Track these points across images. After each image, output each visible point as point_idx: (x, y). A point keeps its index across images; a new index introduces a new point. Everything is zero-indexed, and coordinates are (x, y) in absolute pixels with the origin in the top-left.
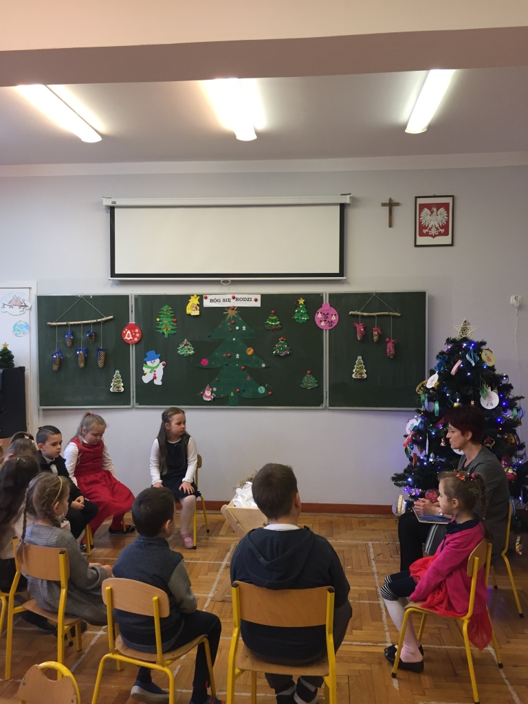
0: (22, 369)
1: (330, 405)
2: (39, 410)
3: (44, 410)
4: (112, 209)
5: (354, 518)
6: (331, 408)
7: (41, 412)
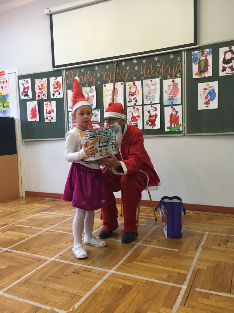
0: (13, 119)
1: (187, 133)
2: (23, 141)
3: (25, 141)
4: (51, 15)
5: (205, 215)
6: (188, 135)
7: (24, 143)
